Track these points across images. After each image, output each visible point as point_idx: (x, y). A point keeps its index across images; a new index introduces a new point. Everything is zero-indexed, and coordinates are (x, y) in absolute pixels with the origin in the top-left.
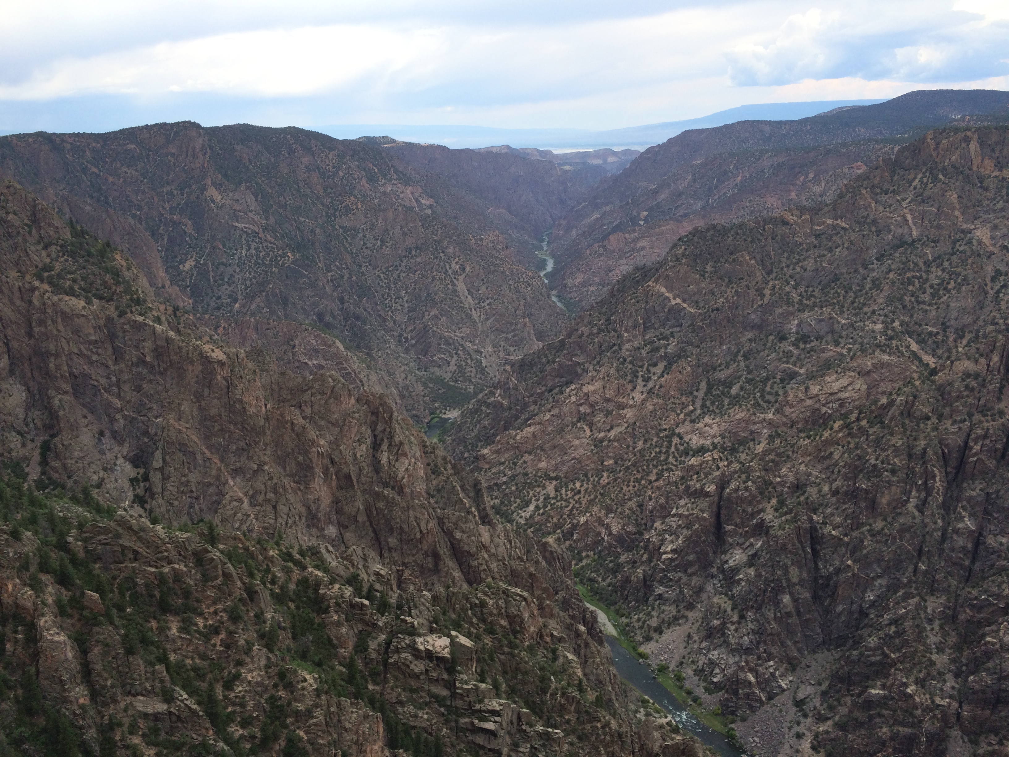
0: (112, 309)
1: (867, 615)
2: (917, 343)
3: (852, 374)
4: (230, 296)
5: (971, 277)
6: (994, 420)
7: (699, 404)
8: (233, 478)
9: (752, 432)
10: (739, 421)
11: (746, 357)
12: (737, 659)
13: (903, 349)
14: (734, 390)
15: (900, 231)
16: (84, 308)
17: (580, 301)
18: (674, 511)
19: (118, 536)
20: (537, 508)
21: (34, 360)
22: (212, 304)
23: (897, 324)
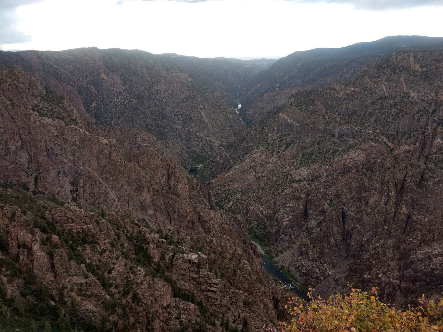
0: (63, 123)
1: (364, 246)
2: (386, 138)
3: (360, 150)
4: (110, 118)
5: (408, 112)
6: (416, 169)
7: (299, 162)
8: (111, 191)
9: (320, 174)
10: (315, 169)
11: (318, 143)
12: (312, 263)
13: (380, 141)
14: (313, 157)
15: (380, 93)
16: (52, 122)
17: (252, 121)
18: (288, 205)
19: (66, 213)
20: (233, 203)
21: (31, 143)
22: (103, 121)
23: (378, 131)
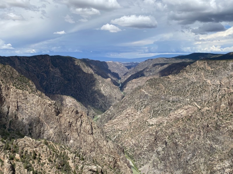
0: (28, 92)
1: (188, 162)
2: (197, 103)
3: (184, 109)
4: (53, 90)
5: (207, 90)
6: (213, 120)
7: (151, 115)
8: (51, 129)
9: (163, 121)
10: (160, 119)
11: (161, 105)
13: (194, 104)
14: (159, 112)
15: (192, 80)
16: (22, 92)
17: (127, 93)
18: (146, 138)
20: (117, 137)
21: (10, 103)
22: (49, 92)
23: (192, 99)
